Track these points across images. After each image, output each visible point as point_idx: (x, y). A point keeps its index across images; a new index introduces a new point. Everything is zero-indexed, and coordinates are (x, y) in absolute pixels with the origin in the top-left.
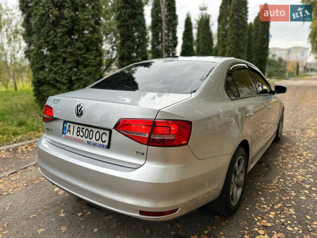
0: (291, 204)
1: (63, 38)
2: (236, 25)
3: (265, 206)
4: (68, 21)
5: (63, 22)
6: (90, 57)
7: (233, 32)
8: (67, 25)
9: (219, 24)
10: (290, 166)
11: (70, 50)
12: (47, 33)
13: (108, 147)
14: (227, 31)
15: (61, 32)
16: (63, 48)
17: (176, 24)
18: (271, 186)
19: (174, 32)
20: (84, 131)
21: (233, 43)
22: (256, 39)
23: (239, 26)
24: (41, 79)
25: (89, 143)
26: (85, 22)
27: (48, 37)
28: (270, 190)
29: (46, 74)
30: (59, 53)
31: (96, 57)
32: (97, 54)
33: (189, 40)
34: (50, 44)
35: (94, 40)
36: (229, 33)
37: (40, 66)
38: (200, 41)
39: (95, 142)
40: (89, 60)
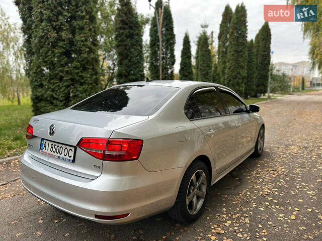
0: (249, 214)
1: (61, 58)
2: (236, 43)
3: (225, 216)
4: (66, 43)
5: (61, 44)
6: (86, 75)
7: (233, 49)
8: (65, 46)
9: (219, 42)
10: (261, 180)
11: (67, 69)
12: (46, 53)
13: (74, 161)
14: (227, 48)
15: (58, 53)
16: (61, 67)
17: (174, 43)
18: (237, 198)
19: (172, 51)
20: (56, 147)
21: (232, 59)
22: (257, 55)
23: (239, 44)
24: (39, 96)
25: (59, 157)
26: (82, 43)
27: (46, 57)
28: (234, 202)
29: (44, 92)
30: (57, 72)
31: (92, 75)
32: (93, 73)
33: (187, 57)
34: (48, 63)
35: (90, 60)
36: (228, 50)
37: (39, 84)
38: (199, 58)
39: (64, 157)
40: (85, 79)
